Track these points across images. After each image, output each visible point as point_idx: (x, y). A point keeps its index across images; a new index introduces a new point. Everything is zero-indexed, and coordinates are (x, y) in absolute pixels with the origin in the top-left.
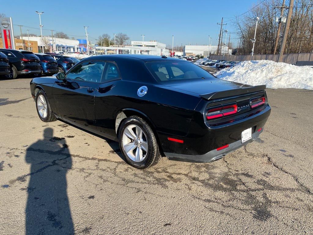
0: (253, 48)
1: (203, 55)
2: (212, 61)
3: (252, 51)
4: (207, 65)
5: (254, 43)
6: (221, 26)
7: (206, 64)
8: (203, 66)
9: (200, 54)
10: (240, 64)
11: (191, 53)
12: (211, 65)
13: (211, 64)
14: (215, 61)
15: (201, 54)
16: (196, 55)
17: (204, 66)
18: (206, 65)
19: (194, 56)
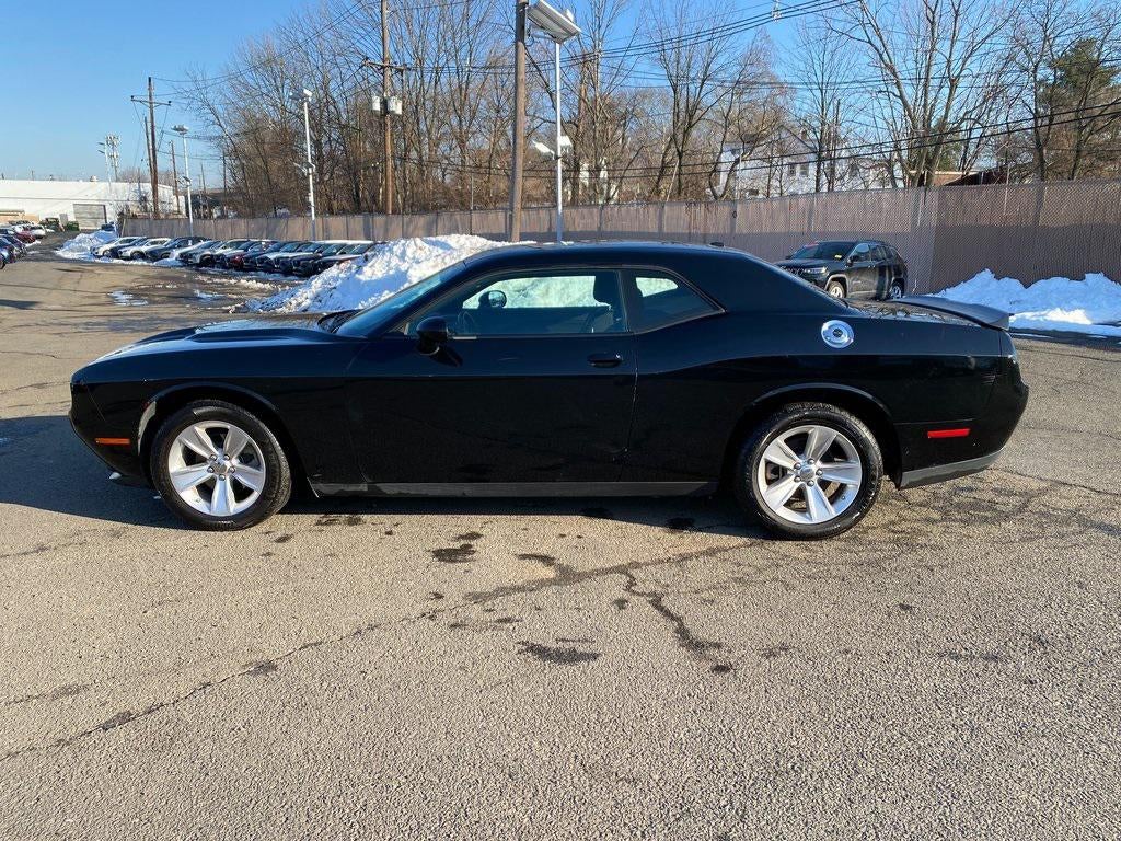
0: (312, 194)
1: (72, 219)
2: (153, 243)
3: (310, 204)
4: (132, 258)
5: (311, 177)
6: (151, 108)
7: (129, 253)
8: (116, 261)
9: (58, 216)
10: (391, 250)
11: (14, 213)
12: (154, 256)
13: (151, 252)
14: (162, 243)
15: (64, 216)
16: (42, 218)
17: (121, 261)
18: (127, 259)
19: (36, 225)
